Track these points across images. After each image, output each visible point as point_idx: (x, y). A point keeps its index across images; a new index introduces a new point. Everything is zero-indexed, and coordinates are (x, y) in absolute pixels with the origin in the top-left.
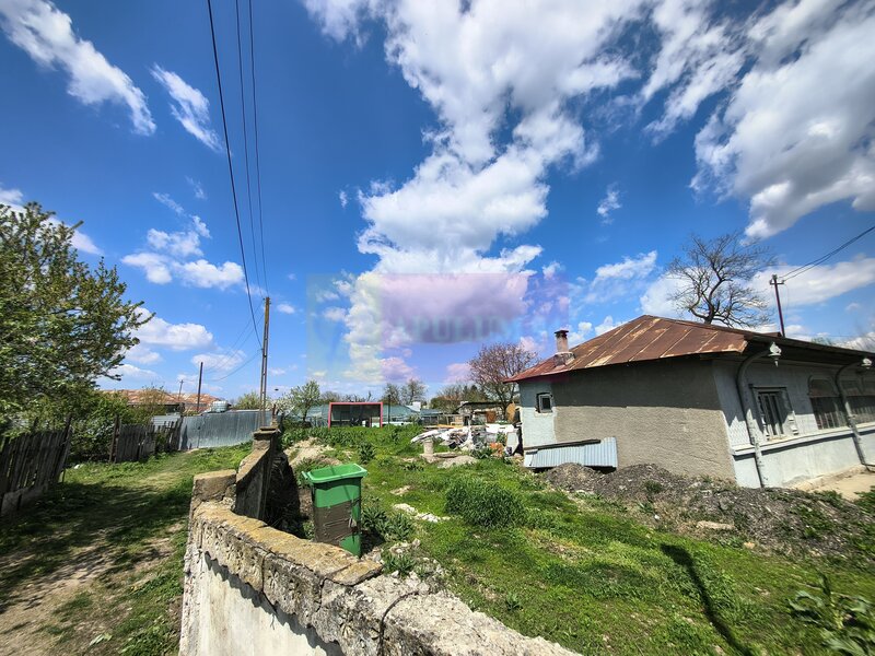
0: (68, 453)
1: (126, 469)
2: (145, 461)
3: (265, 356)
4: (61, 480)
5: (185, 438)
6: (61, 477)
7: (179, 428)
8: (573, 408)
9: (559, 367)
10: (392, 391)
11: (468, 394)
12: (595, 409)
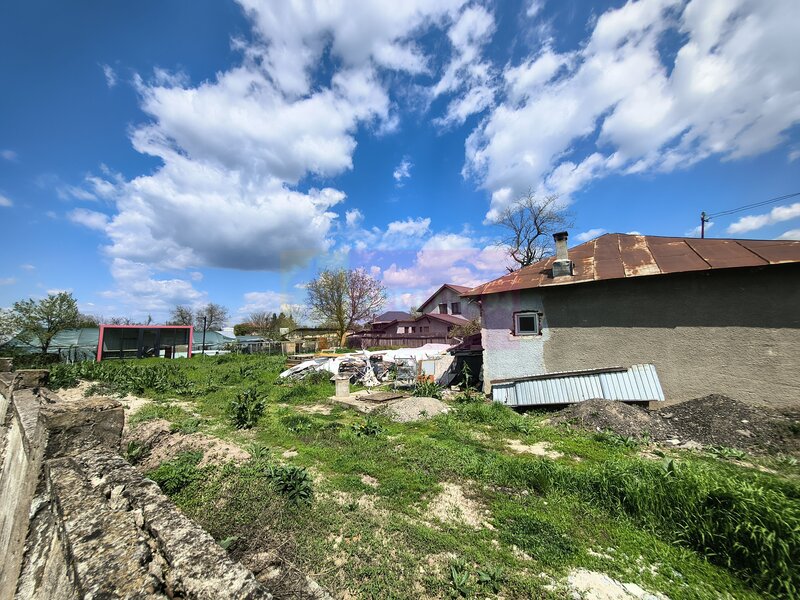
8: (581, 329)
9: (562, 278)
10: (184, 316)
11: (277, 321)
12: (620, 330)
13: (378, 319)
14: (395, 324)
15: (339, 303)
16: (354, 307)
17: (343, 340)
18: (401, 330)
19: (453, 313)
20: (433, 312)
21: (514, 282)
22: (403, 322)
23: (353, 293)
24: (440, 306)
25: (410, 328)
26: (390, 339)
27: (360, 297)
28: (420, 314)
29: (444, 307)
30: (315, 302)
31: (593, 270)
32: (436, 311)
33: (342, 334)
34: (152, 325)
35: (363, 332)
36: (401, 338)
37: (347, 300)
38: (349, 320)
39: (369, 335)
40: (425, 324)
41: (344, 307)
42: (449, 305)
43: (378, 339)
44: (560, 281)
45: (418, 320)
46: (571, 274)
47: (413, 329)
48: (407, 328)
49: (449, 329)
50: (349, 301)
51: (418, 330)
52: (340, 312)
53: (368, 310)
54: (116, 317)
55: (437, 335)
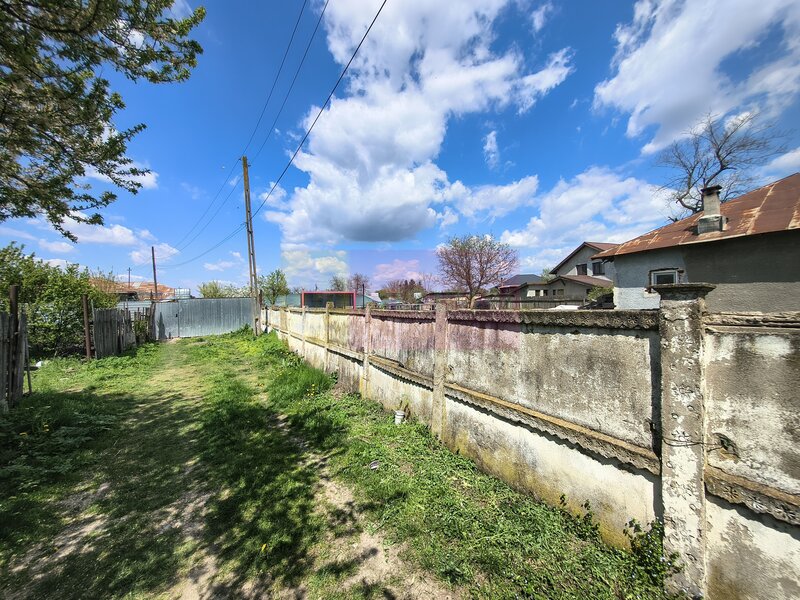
0: (25, 347)
1: (116, 366)
2: (134, 355)
3: (250, 232)
4: (26, 391)
5: (162, 326)
6: (26, 384)
7: (153, 316)
8: (729, 285)
9: (708, 235)
10: (338, 284)
11: (410, 287)
12: (780, 286)
13: (506, 283)
14: (525, 287)
15: (468, 268)
16: (482, 272)
17: (472, 304)
18: (531, 293)
19: (595, 274)
20: (569, 274)
21: (652, 241)
22: (534, 285)
23: (481, 258)
24: (578, 266)
25: (542, 291)
26: (519, 302)
27: (488, 261)
28: (553, 276)
29: (583, 269)
30: (446, 269)
31: (751, 223)
32: (573, 273)
33: (471, 297)
34: (318, 291)
35: (491, 296)
36: (531, 301)
37: (475, 264)
38: (477, 284)
39: (498, 299)
40: (559, 286)
41: (473, 272)
42: (590, 264)
43: (507, 302)
44: (705, 237)
45: (552, 283)
46: (721, 230)
47: (545, 292)
48: (538, 292)
49: (588, 291)
50: (477, 265)
51: (550, 292)
52: (468, 277)
53: (497, 273)
54: (296, 287)
55: (573, 298)
